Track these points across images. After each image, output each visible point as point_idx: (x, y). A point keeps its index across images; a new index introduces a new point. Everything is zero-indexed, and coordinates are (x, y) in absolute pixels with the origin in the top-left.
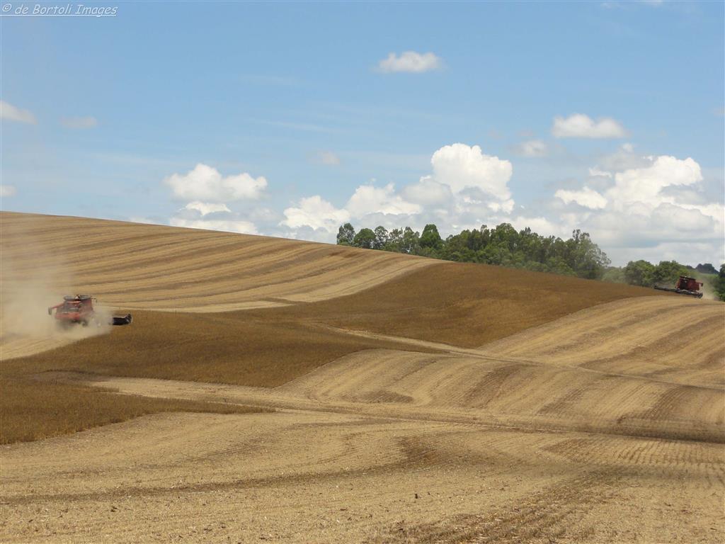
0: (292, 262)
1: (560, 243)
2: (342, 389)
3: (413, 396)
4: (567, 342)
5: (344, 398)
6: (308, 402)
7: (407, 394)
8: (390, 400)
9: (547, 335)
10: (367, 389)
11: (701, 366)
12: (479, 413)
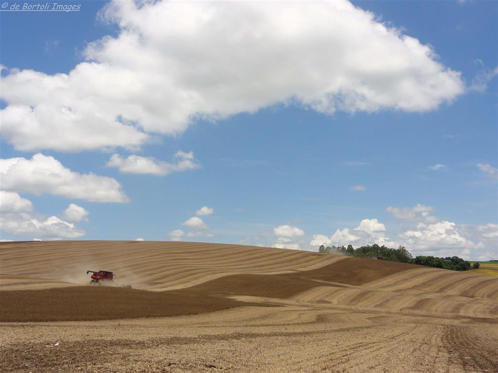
0: (300, 258)
1: (395, 250)
2: (309, 299)
3: (332, 302)
4: (390, 284)
5: (309, 302)
6: (297, 303)
7: (330, 301)
8: (324, 303)
9: (384, 281)
10: (317, 299)
11: (438, 292)
12: (353, 307)
